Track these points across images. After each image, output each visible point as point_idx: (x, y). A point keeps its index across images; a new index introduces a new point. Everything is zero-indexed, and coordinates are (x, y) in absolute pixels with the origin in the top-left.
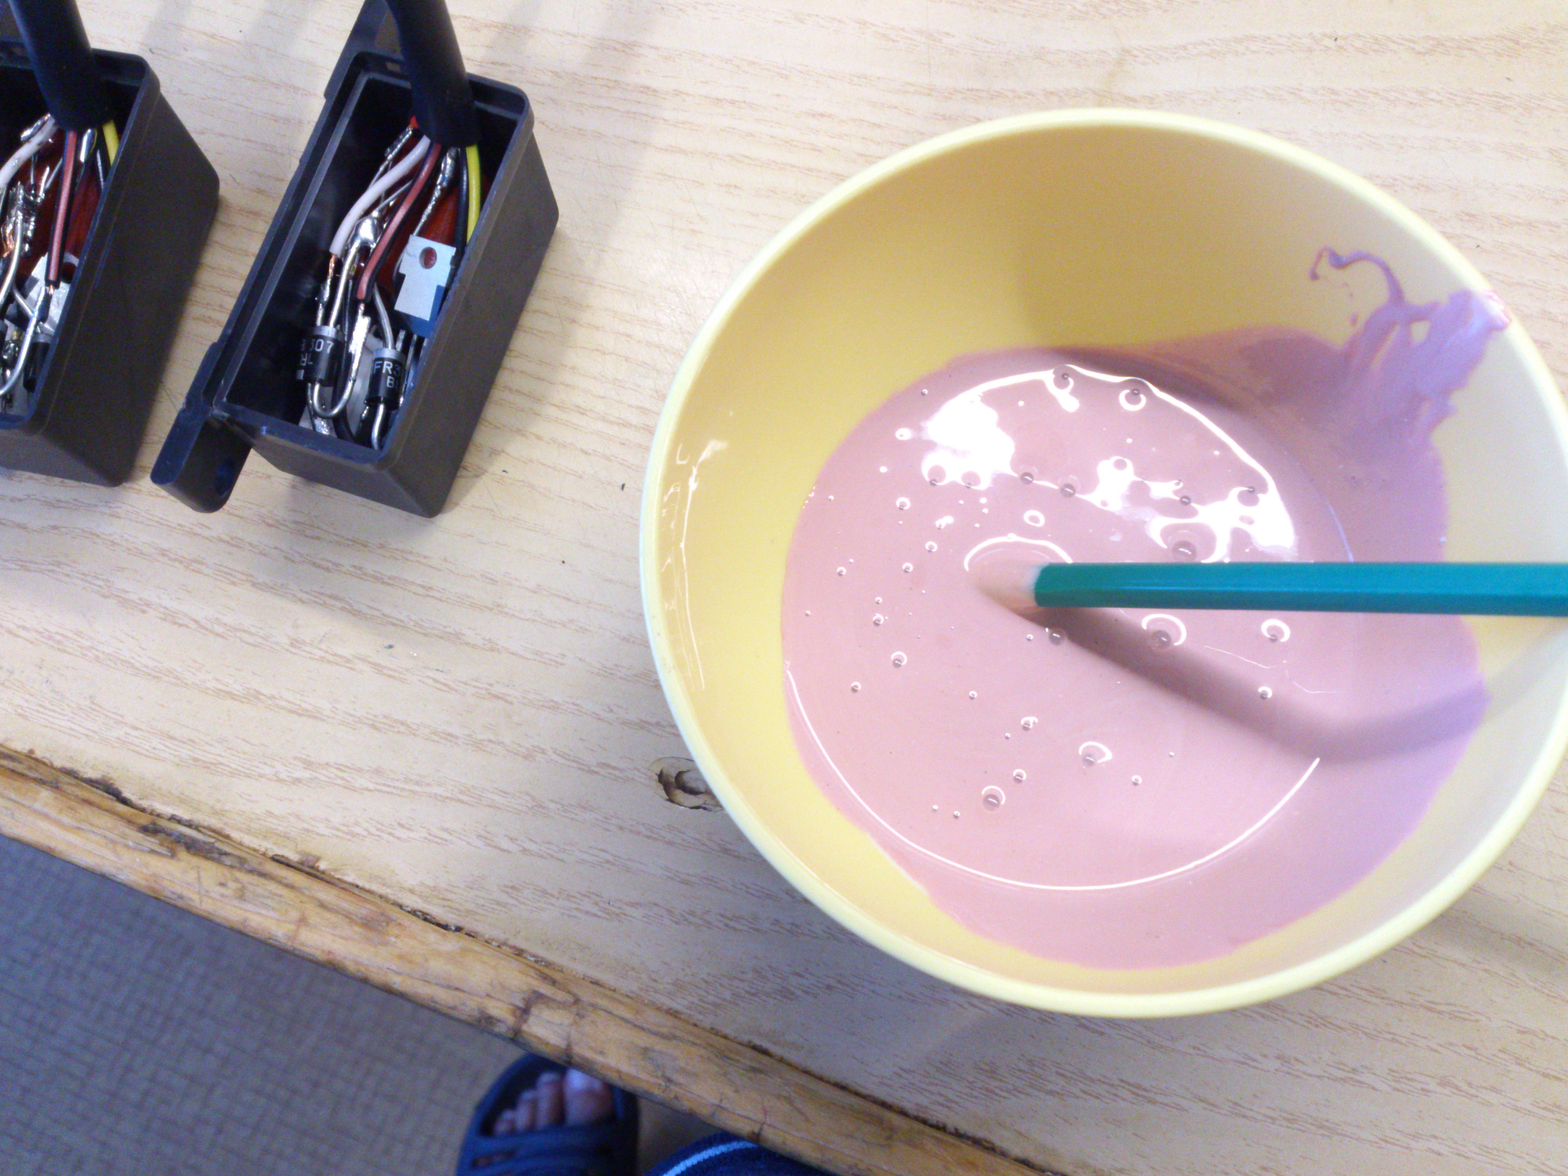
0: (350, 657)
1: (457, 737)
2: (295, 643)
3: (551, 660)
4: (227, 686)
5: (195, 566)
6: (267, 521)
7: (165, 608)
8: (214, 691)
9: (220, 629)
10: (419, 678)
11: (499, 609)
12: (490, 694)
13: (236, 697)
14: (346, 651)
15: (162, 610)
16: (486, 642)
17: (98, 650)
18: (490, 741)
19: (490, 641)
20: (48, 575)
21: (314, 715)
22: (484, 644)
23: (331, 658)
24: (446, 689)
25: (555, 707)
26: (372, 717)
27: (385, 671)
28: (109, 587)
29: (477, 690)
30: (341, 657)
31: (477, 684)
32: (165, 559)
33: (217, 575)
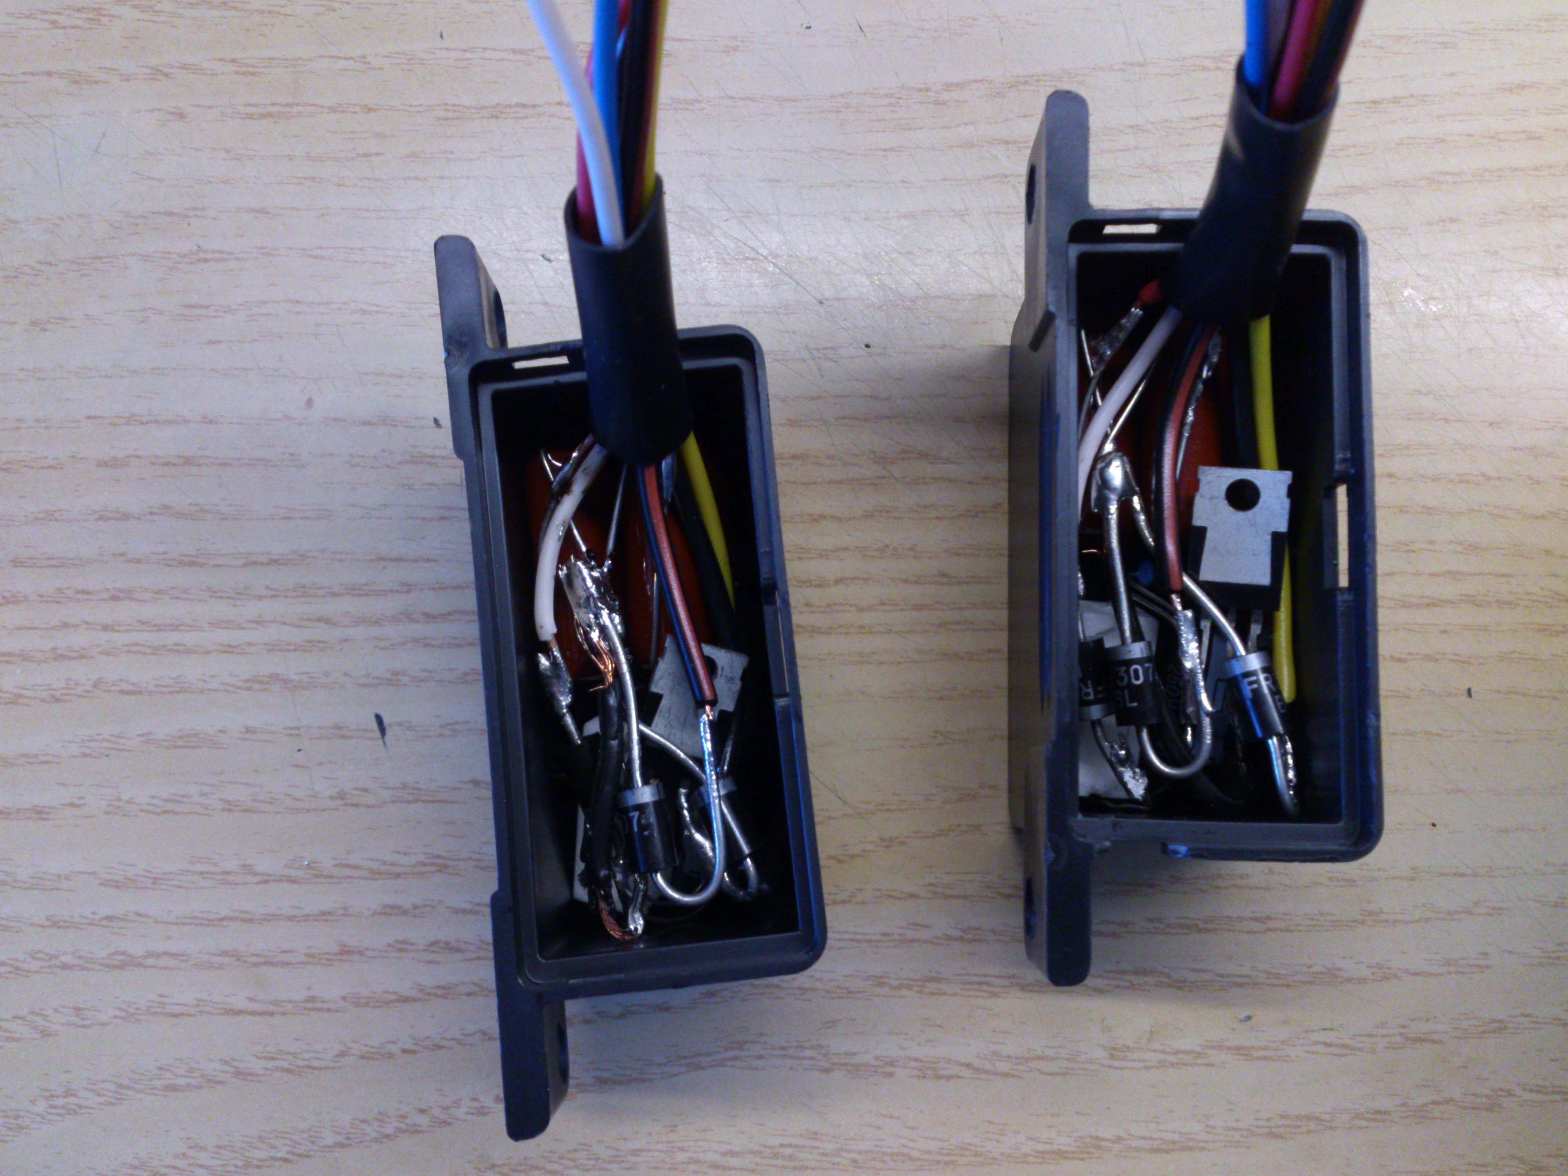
0: (1198, 1049)
1: (1386, 1113)
2: (1115, 1052)
3: (1470, 966)
4: (1051, 1143)
5: (931, 986)
6: (1002, 891)
7: (916, 1060)
8: (1035, 1157)
9: (1004, 1066)
10: (1306, 1048)
11: (1374, 918)
12: (1407, 1039)
13: (1070, 1155)
14: (1190, 1043)
15: (914, 1064)
16: (1374, 970)
17: (850, 1151)
18: (1433, 1103)
19: (1379, 966)
20: (732, 1066)
21: (1186, 1146)
22: (1373, 974)
23: (1173, 1059)
24: (1347, 1051)
25: (1500, 1027)
26: (1264, 1123)
27: (1255, 1054)
28: (826, 1055)
29: (1388, 1039)
30: (1187, 1052)
31: (1384, 1031)
32: (886, 990)
33: (969, 990)
